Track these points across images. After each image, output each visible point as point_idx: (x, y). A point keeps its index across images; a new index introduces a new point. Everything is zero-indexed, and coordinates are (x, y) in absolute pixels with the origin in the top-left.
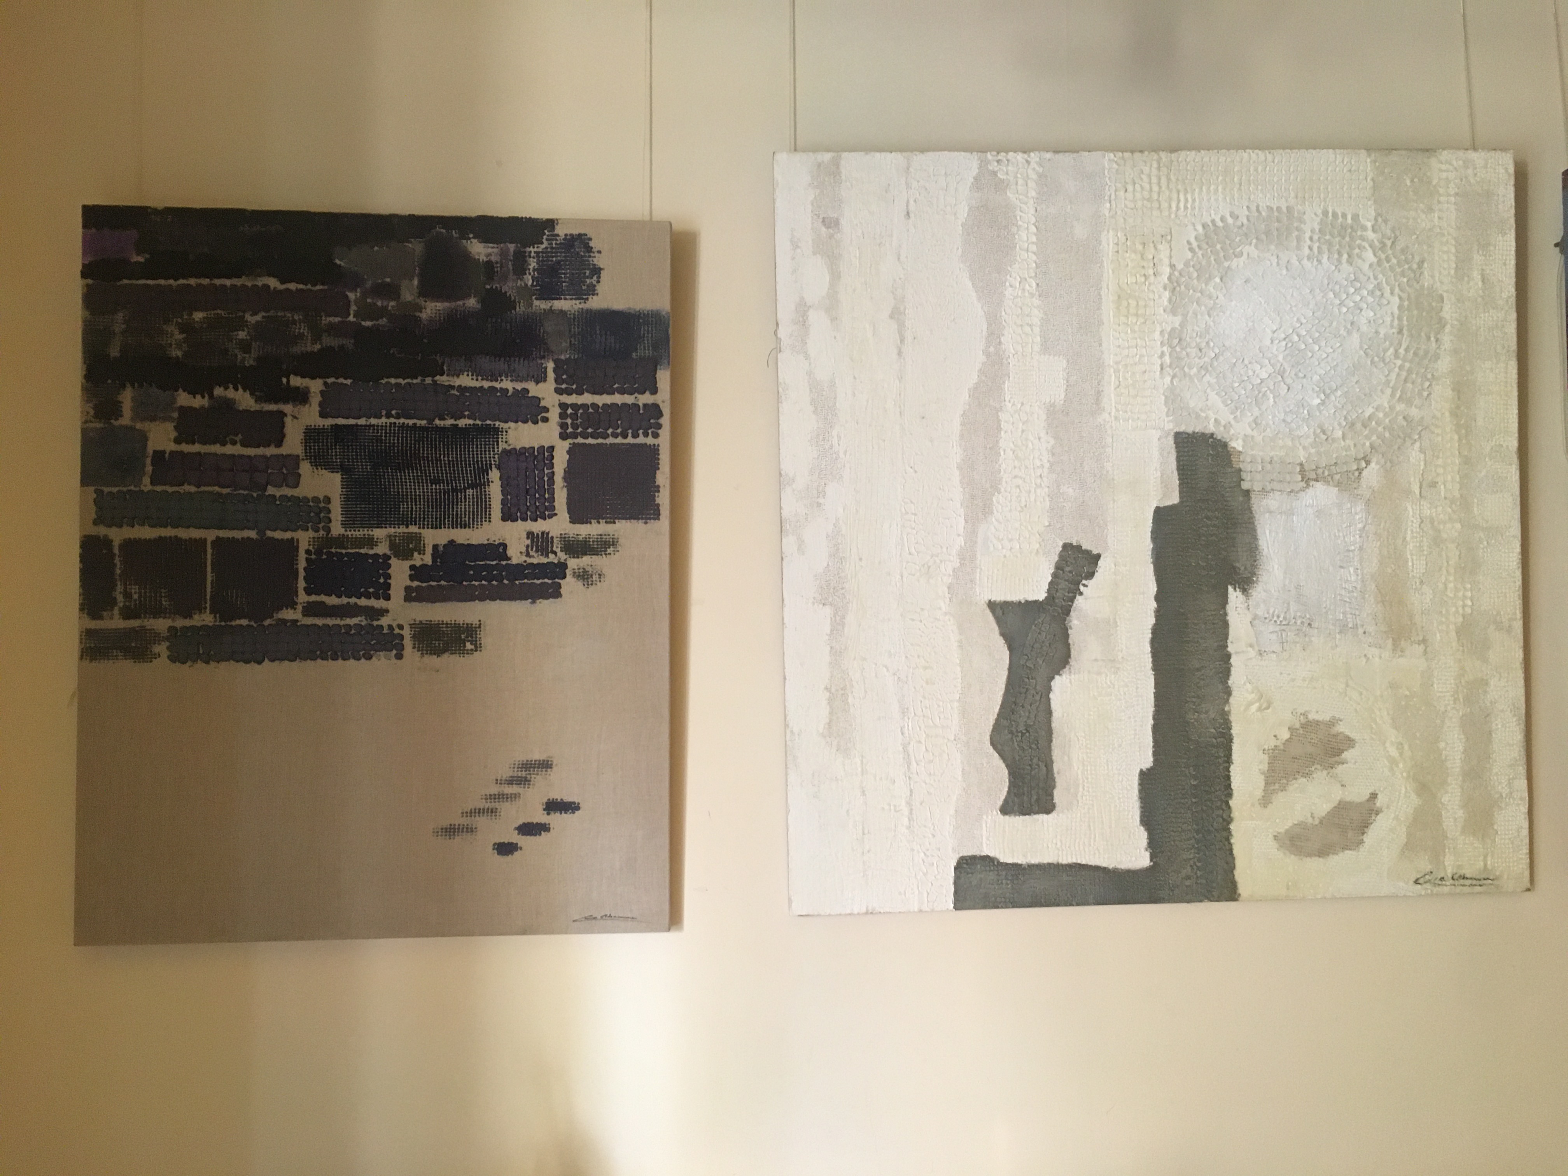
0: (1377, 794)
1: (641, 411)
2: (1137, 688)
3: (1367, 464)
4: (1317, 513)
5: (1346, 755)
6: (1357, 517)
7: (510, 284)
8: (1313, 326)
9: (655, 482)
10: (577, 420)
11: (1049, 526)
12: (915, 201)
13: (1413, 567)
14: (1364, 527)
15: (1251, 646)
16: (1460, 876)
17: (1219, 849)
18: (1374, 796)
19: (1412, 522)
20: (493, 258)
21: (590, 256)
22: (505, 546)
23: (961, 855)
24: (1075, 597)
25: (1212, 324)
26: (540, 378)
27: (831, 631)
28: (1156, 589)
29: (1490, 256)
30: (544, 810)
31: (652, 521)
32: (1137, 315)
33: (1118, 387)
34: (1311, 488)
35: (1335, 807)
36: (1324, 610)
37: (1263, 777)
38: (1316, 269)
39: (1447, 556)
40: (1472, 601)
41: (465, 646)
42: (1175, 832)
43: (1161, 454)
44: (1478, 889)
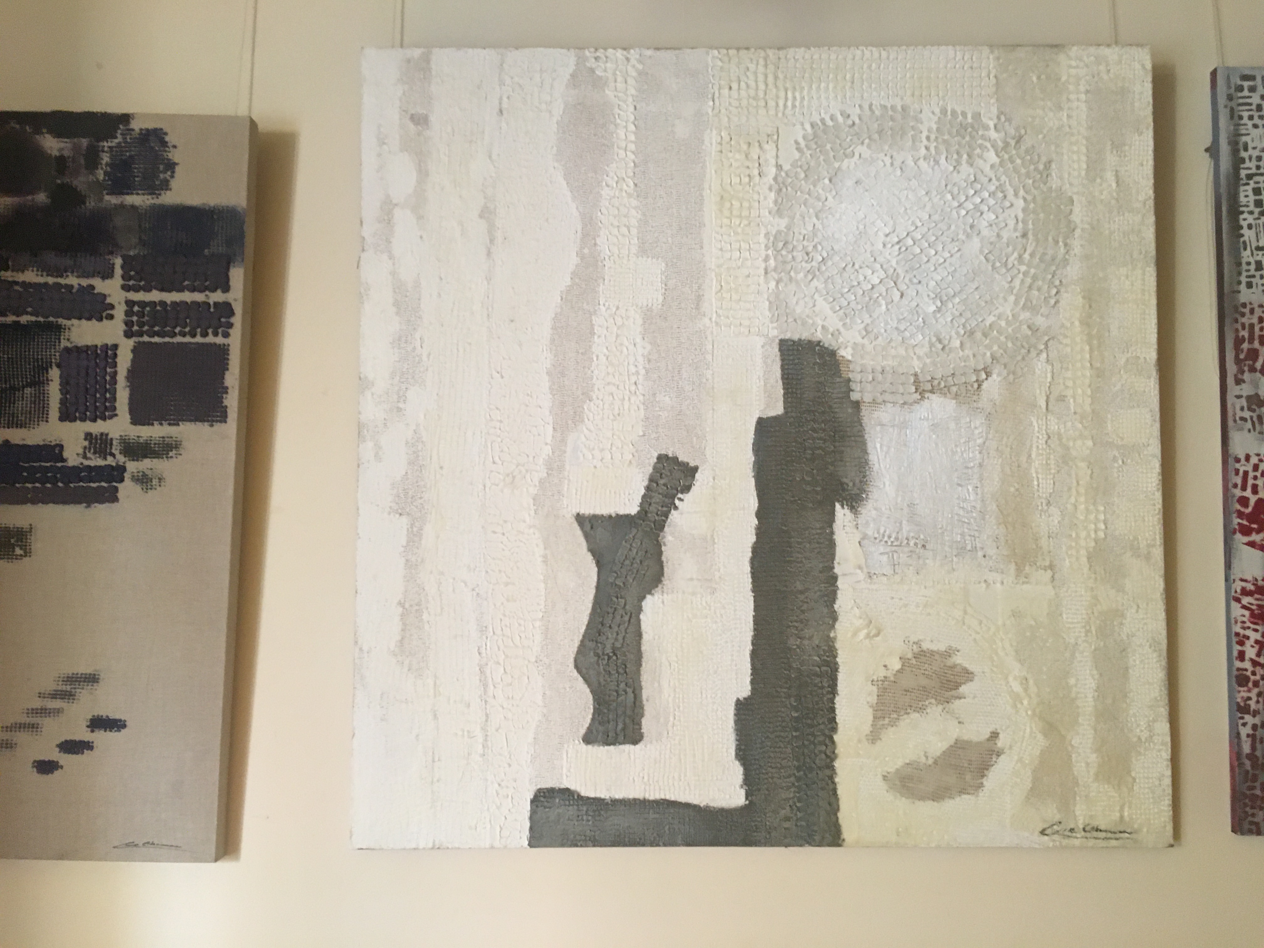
0: (998, 734)
1: (212, 310)
2: (735, 610)
3: (987, 376)
4: (932, 427)
5: (963, 689)
6: (977, 432)
7: (82, 179)
8: (929, 230)
9: (223, 383)
10: (143, 317)
11: (644, 435)
12: (508, 98)
13: (1038, 486)
14: (984, 443)
15: (860, 568)
16: (1093, 828)
17: (823, 789)
18: (995, 735)
19: (1038, 437)
20: (66, 153)
21: (166, 151)
22: (61, 447)
23: (539, 787)
24: (670, 511)
25: (820, 227)
26: (107, 274)
27: (408, 542)
28: (757, 505)
29: (1125, 156)
30: (88, 727)
31: (219, 424)
32: (740, 216)
33: (720, 291)
34: (926, 400)
35: (951, 746)
36: (940, 531)
37: (871, 710)
38: (933, 169)
39: (1077, 475)
40: (1105, 524)
41: (14, 551)
42: (773, 768)
43: (765, 362)
44: (1114, 843)
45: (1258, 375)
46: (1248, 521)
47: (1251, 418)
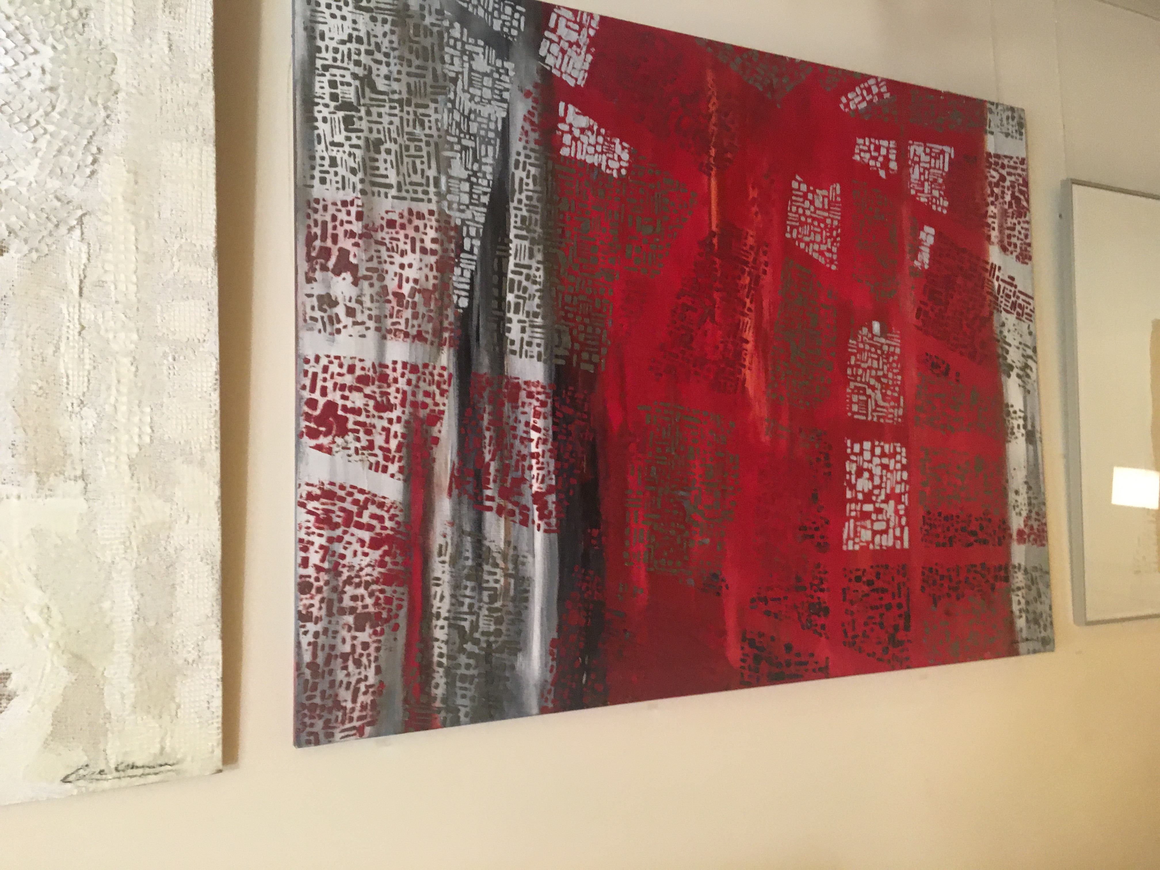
0: (10, 674)
16: (128, 765)
18: (5, 676)
39: (118, 373)
44: (152, 778)
45: (330, 274)
46: (316, 423)
47: (322, 318)
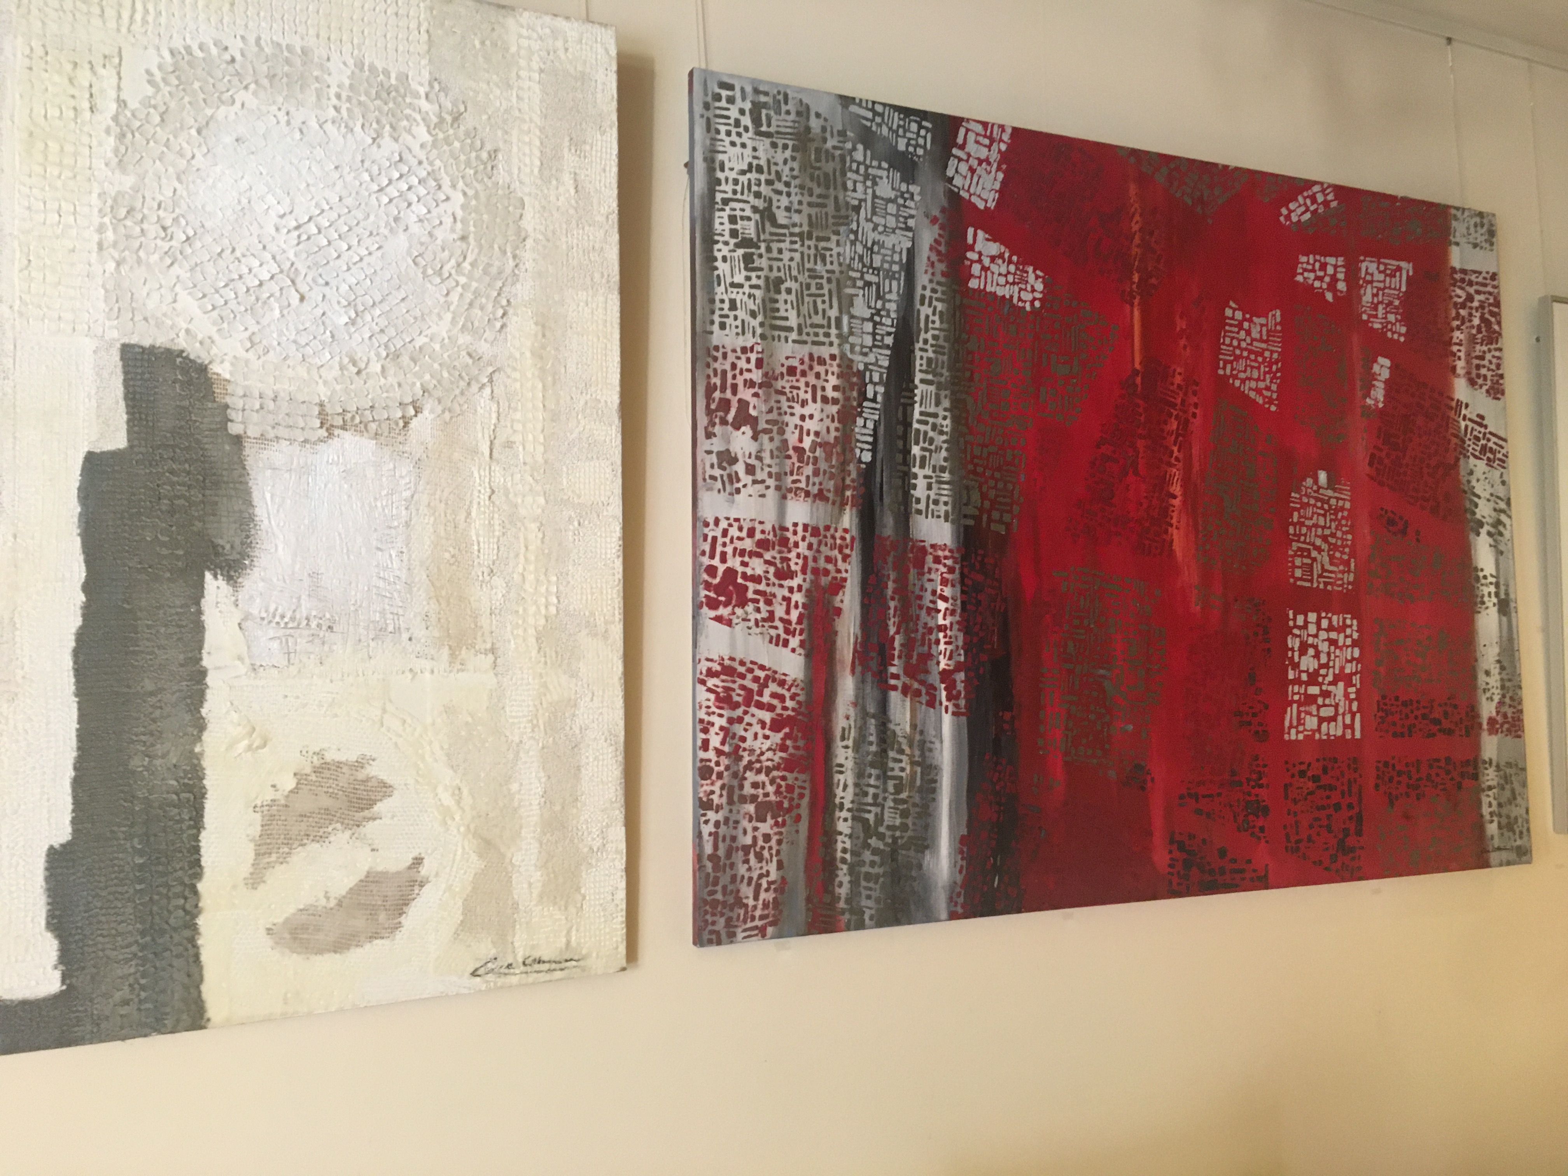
0: (422, 859)
2: (48, 724)
3: (416, 412)
4: (344, 474)
5: (379, 807)
6: (402, 482)
8: (339, 216)
13: (479, 551)
14: (412, 496)
15: (240, 658)
16: (535, 960)
17: (178, 956)
18: (418, 861)
19: (480, 491)
25: (185, 194)
28: (84, 574)
29: (585, 157)
32: (60, 164)
33: (27, 267)
34: (336, 439)
35: (361, 881)
36: (352, 608)
37: (252, 845)
38: (344, 137)
39: (526, 539)
40: (558, 598)
42: (104, 937)
43: (97, 374)
44: (558, 974)
45: (730, 428)
46: (716, 593)
47: (722, 476)
